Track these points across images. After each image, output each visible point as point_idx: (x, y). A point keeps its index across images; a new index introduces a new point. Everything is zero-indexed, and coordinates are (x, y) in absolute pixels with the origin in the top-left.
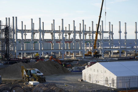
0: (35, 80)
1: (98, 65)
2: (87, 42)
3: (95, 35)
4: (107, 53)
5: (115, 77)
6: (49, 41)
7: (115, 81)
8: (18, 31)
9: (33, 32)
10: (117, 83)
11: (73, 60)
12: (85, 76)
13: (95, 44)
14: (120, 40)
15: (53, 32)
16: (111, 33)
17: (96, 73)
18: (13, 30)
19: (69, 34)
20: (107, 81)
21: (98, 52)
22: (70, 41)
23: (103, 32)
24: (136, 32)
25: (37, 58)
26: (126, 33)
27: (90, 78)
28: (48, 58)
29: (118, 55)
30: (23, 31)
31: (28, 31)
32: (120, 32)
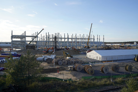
0: (69, 57)
1: (93, 52)
2: (85, 42)
3: (88, 40)
4: (92, 47)
5: (101, 56)
6: (70, 42)
7: (101, 58)
8: (60, 38)
9: (65, 38)
10: (102, 59)
11: (80, 49)
12: (88, 56)
13: (88, 43)
14: (97, 42)
15: (72, 39)
16: (94, 39)
17: (93, 54)
18: (58, 38)
19: (78, 39)
20: (97, 58)
21: (89, 47)
22: (78, 42)
23: (91, 39)
24: (104, 39)
25: (66, 48)
26: (100, 39)
27: (90, 56)
28: (70, 48)
29: (97, 48)
30: (61, 38)
31: (63, 38)
32: (98, 39)
